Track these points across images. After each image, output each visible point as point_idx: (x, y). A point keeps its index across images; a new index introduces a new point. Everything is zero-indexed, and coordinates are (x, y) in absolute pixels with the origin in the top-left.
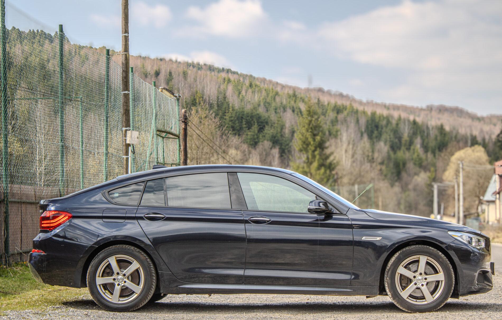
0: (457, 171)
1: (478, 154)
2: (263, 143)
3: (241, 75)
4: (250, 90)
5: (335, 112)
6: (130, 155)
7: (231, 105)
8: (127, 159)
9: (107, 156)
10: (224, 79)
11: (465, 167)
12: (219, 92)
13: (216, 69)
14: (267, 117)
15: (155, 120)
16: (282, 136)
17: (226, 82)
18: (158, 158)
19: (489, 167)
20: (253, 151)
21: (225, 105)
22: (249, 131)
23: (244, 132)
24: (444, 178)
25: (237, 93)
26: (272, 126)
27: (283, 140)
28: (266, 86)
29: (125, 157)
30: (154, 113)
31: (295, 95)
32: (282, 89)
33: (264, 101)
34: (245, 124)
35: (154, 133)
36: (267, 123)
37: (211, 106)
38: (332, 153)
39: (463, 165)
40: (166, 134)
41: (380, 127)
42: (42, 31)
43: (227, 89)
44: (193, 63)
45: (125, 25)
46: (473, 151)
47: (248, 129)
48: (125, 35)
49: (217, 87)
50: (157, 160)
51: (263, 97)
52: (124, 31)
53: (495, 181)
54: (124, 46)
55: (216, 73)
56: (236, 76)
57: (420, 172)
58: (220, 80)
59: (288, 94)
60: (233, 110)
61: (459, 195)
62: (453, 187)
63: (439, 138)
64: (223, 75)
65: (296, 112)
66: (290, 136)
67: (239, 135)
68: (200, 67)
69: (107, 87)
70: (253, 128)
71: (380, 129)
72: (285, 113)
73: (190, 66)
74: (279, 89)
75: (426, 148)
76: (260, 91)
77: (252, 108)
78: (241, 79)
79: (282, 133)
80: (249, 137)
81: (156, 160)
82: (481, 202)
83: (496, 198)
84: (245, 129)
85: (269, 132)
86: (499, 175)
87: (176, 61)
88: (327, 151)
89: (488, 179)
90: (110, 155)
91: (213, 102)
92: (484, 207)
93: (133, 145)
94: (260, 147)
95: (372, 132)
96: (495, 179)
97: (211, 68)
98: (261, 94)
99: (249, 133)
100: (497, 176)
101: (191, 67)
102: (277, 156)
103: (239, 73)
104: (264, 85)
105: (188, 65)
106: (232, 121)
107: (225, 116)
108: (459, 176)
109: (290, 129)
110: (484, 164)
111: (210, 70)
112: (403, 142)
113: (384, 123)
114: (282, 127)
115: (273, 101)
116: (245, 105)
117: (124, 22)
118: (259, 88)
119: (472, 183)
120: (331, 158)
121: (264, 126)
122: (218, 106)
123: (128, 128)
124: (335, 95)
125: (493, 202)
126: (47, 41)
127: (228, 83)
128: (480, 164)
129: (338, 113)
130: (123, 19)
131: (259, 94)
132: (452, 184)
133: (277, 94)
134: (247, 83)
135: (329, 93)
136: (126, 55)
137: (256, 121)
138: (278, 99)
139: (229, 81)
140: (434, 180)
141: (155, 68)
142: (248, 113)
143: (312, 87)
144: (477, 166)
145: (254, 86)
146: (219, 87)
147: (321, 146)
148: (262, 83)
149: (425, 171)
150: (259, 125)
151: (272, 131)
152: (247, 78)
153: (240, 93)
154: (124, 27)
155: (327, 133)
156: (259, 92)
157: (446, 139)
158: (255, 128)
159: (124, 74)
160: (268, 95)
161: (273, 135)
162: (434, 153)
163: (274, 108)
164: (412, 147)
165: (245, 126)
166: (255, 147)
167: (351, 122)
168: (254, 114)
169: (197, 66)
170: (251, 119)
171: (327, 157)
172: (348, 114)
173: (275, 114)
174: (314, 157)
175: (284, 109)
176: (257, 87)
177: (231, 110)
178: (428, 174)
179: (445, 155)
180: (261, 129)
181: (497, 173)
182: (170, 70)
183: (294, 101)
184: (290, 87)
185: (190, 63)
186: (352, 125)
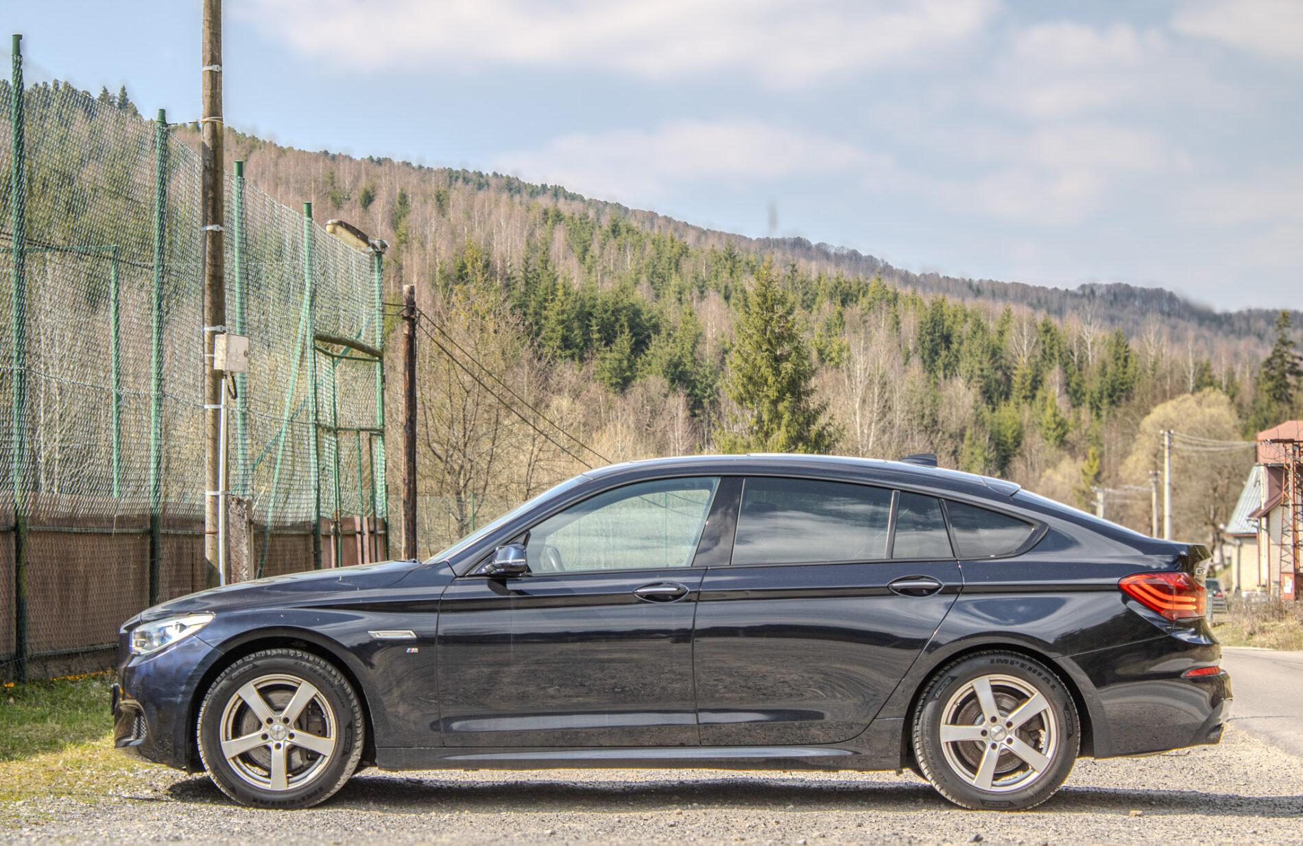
0: (1157, 455)
1: (1214, 411)
2: (643, 381)
3: (591, 203)
4: (613, 243)
5: (838, 300)
6: (223, 402)
7: (560, 281)
8: (216, 413)
9: (160, 405)
10: (546, 213)
11: (1177, 445)
12: (532, 248)
13: (526, 186)
14: (655, 312)
15: (310, 309)
16: (694, 361)
17: (550, 222)
18: (317, 411)
19: (1241, 444)
20: (618, 402)
21: (545, 282)
22: (608, 348)
23: (595, 351)
24: (1123, 474)
25: (579, 249)
26: (669, 335)
27: (698, 373)
28: (656, 231)
29: (209, 407)
30: (307, 289)
31: (731, 256)
32: (699, 239)
33: (651, 270)
34: (599, 331)
35: (308, 343)
36: (656, 328)
37: (508, 283)
38: (824, 407)
39: (1171, 439)
40: (345, 347)
41: (954, 339)
42: (67, 85)
43: (553, 239)
44: (465, 171)
45: (211, 42)
46: (1199, 403)
47: (606, 345)
48: (210, 68)
49: (525, 233)
50: (316, 419)
51: (646, 261)
52: (208, 58)
53: (1257, 481)
54: (208, 100)
55: (526, 197)
56: (577, 206)
57: (1061, 458)
58: (536, 214)
59: (714, 251)
60: (566, 294)
61: (1161, 520)
62: (1148, 498)
63: (1110, 369)
64: (544, 202)
65: (732, 301)
66: (717, 362)
67: (582, 359)
68: (482, 181)
69: (162, 214)
70: (618, 340)
71: (955, 346)
72: (704, 303)
73: (457, 178)
74: (690, 239)
75: (1075, 395)
76: (640, 245)
77: (617, 287)
78: (591, 214)
79: (696, 355)
80: (607, 365)
81: (312, 418)
82: (1220, 539)
83: (1259, 528)
84: (596, 344)
85: (660, 352)
86: (1266, 465)
87: (420, 167)
88: (813, 403)
89: (1239, 476)
90: (168, 401)
91: (515, 274)
92: (1230, 551)
93: (232, 373)
94: (636, 390)
95: (934, 352)
96: (1257, 476)
97: (512, 186)
98: (642, 253)
99: (608, 355)
100: (1262, 469)
101: (460, 180)
102: (682, 413)
103: (586, 198)
104: (652, 228)
105: (451, 177)
106: (563, 322)
107: (545, 308)
108: (1162, 469)
109: (715, 343)
110: (1229, 437)
111: (510, 190)
112: (1017, 380)
113: (967, 328)
114: (698, 338)
115: (673, 271)
116: (597, 281)
117: (208, 32)
118: (636, 237)
119: (1195, 488)
120: (822, 420)
121: (649, 337)
122: (527, 283)
123: (218, 328)
124: (839, 259)
125: (1252, 537)
126: (80, 114)
127: (555, 223)
128: (1219, 438)
129: (844, 303)
130: (207, 24)
131: (638, 254)
132: (1144, 489)
133: (685, 251)
134: (606, 223)
135: (822, 252)
136: (213, 124)
137: (626, 324)
138: (686, 266)
139: (558, 217)
140: (1097, 479)
141: (363, 184)
142: (605, 303)
143: (777, 235)
144: (1210, 442)
145: (623, 230)
146: (532, 234)
147: (795, 388)
148: (647, 225)
149: (1074, 458)
150: (635, 335)
151: (668, 349)
152: (607, 210)
153: (586, 250)
154: (208, 47)
155: (814, 355)
156: (638, 248)
157: (1130, 370)
158: (624, 341)
159: (208, 177)
160: (659, 255)
161: (671, 360)
162: (1095, 407)
163: (677, 289)
164: (1039, 394)
165: (596, 336)
166: (623, 390)
167: (878, 327)
168: (620, 305)
169: (474, 177)
170: (613, 318)
171: (811, 418)
172: (871, 306)
173: (677, 304)
174: (777, 416)
175: (702, 292)
176: (630, 233)
177: (560, 293)
178: (1082, 464)
179: (1126, 414)
180: (640, 345)
181: (1261, 460)
182: (402, 190)
183: (729, 271)
184: (720, 235)
185: (457, 172)
186: (881, 334)
